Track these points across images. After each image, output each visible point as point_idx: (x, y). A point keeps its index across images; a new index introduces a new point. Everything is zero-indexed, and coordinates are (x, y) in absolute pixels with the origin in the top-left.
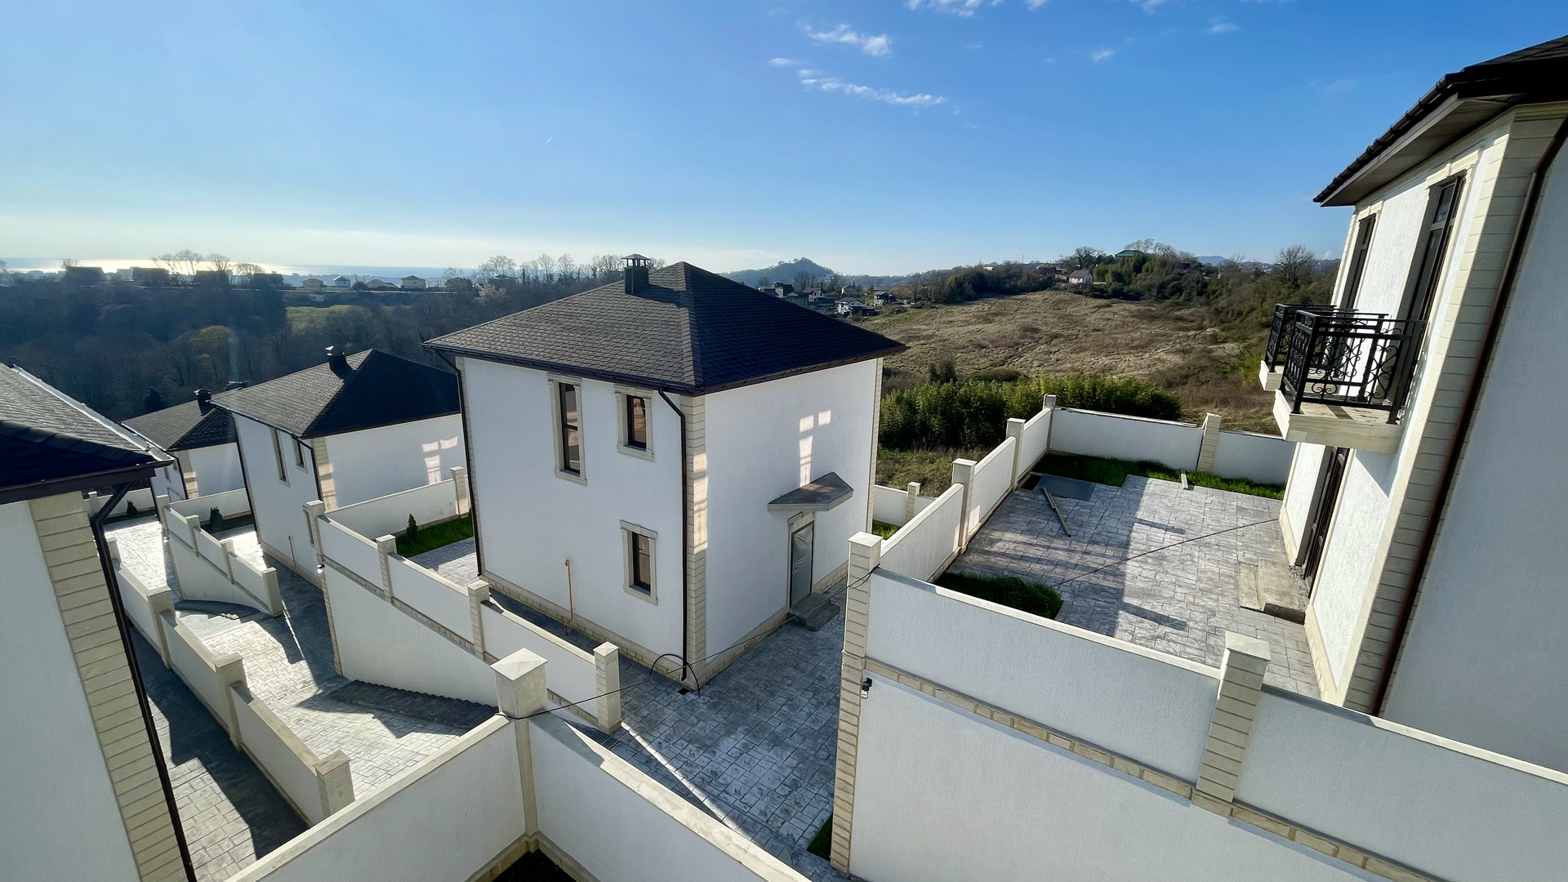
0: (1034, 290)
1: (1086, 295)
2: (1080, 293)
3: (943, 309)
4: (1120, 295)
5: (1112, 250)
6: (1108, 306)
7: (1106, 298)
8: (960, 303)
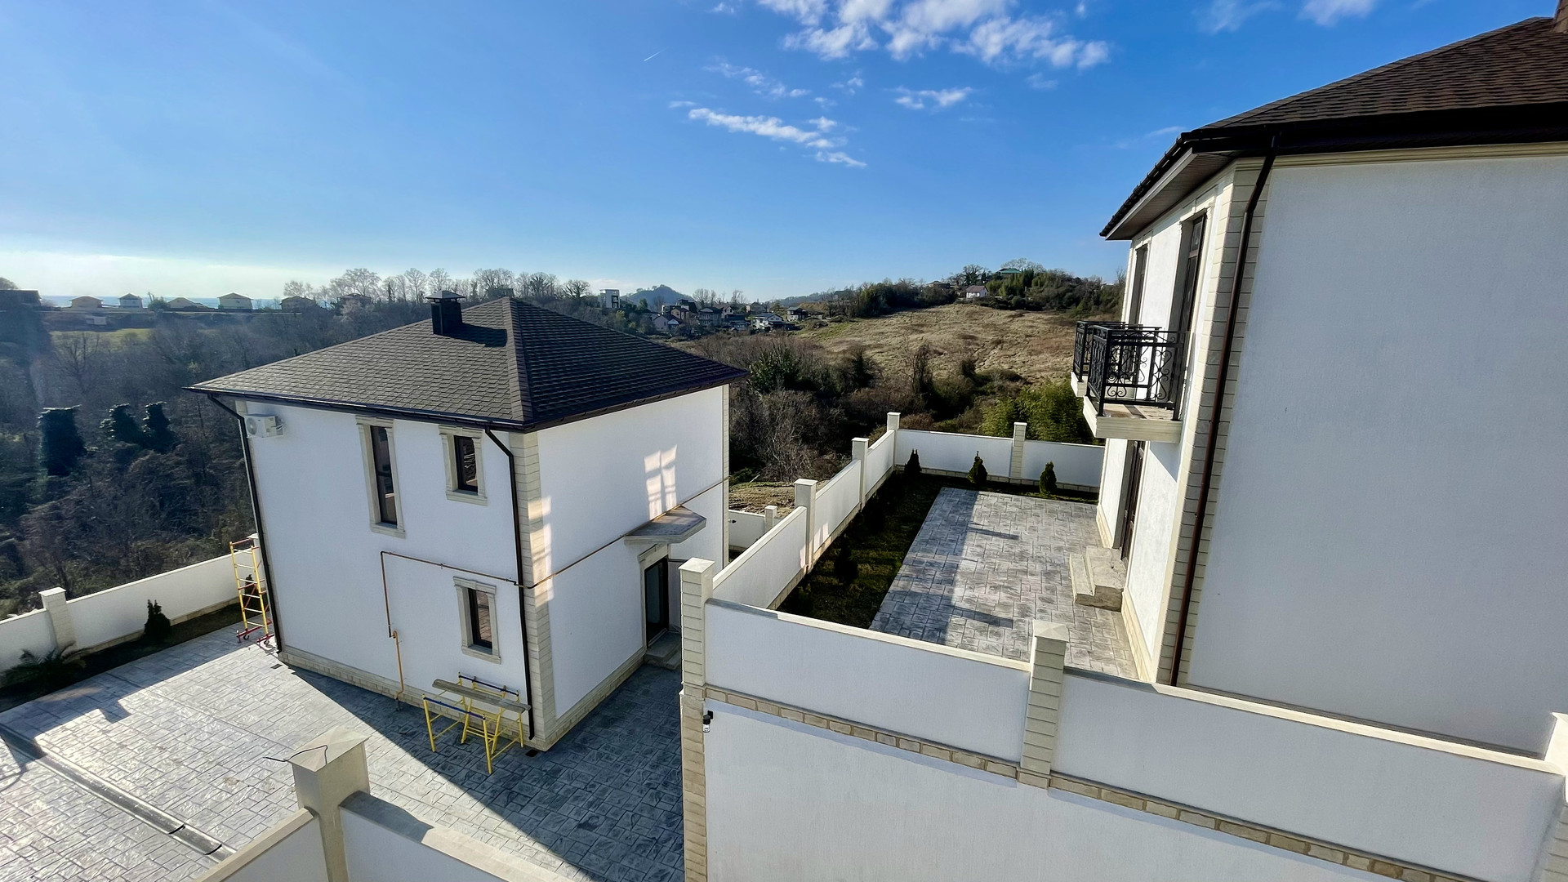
0: (943, 303)
1: (993, 307)
2: (986, 305)
3: (864, 323)
4: (1025, 306)
5: (994, 268)
6: (1021, 315)
7: (1012, 309)
8: (877, 316)
